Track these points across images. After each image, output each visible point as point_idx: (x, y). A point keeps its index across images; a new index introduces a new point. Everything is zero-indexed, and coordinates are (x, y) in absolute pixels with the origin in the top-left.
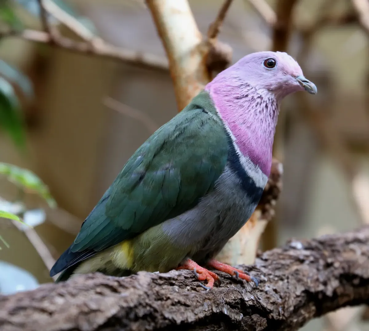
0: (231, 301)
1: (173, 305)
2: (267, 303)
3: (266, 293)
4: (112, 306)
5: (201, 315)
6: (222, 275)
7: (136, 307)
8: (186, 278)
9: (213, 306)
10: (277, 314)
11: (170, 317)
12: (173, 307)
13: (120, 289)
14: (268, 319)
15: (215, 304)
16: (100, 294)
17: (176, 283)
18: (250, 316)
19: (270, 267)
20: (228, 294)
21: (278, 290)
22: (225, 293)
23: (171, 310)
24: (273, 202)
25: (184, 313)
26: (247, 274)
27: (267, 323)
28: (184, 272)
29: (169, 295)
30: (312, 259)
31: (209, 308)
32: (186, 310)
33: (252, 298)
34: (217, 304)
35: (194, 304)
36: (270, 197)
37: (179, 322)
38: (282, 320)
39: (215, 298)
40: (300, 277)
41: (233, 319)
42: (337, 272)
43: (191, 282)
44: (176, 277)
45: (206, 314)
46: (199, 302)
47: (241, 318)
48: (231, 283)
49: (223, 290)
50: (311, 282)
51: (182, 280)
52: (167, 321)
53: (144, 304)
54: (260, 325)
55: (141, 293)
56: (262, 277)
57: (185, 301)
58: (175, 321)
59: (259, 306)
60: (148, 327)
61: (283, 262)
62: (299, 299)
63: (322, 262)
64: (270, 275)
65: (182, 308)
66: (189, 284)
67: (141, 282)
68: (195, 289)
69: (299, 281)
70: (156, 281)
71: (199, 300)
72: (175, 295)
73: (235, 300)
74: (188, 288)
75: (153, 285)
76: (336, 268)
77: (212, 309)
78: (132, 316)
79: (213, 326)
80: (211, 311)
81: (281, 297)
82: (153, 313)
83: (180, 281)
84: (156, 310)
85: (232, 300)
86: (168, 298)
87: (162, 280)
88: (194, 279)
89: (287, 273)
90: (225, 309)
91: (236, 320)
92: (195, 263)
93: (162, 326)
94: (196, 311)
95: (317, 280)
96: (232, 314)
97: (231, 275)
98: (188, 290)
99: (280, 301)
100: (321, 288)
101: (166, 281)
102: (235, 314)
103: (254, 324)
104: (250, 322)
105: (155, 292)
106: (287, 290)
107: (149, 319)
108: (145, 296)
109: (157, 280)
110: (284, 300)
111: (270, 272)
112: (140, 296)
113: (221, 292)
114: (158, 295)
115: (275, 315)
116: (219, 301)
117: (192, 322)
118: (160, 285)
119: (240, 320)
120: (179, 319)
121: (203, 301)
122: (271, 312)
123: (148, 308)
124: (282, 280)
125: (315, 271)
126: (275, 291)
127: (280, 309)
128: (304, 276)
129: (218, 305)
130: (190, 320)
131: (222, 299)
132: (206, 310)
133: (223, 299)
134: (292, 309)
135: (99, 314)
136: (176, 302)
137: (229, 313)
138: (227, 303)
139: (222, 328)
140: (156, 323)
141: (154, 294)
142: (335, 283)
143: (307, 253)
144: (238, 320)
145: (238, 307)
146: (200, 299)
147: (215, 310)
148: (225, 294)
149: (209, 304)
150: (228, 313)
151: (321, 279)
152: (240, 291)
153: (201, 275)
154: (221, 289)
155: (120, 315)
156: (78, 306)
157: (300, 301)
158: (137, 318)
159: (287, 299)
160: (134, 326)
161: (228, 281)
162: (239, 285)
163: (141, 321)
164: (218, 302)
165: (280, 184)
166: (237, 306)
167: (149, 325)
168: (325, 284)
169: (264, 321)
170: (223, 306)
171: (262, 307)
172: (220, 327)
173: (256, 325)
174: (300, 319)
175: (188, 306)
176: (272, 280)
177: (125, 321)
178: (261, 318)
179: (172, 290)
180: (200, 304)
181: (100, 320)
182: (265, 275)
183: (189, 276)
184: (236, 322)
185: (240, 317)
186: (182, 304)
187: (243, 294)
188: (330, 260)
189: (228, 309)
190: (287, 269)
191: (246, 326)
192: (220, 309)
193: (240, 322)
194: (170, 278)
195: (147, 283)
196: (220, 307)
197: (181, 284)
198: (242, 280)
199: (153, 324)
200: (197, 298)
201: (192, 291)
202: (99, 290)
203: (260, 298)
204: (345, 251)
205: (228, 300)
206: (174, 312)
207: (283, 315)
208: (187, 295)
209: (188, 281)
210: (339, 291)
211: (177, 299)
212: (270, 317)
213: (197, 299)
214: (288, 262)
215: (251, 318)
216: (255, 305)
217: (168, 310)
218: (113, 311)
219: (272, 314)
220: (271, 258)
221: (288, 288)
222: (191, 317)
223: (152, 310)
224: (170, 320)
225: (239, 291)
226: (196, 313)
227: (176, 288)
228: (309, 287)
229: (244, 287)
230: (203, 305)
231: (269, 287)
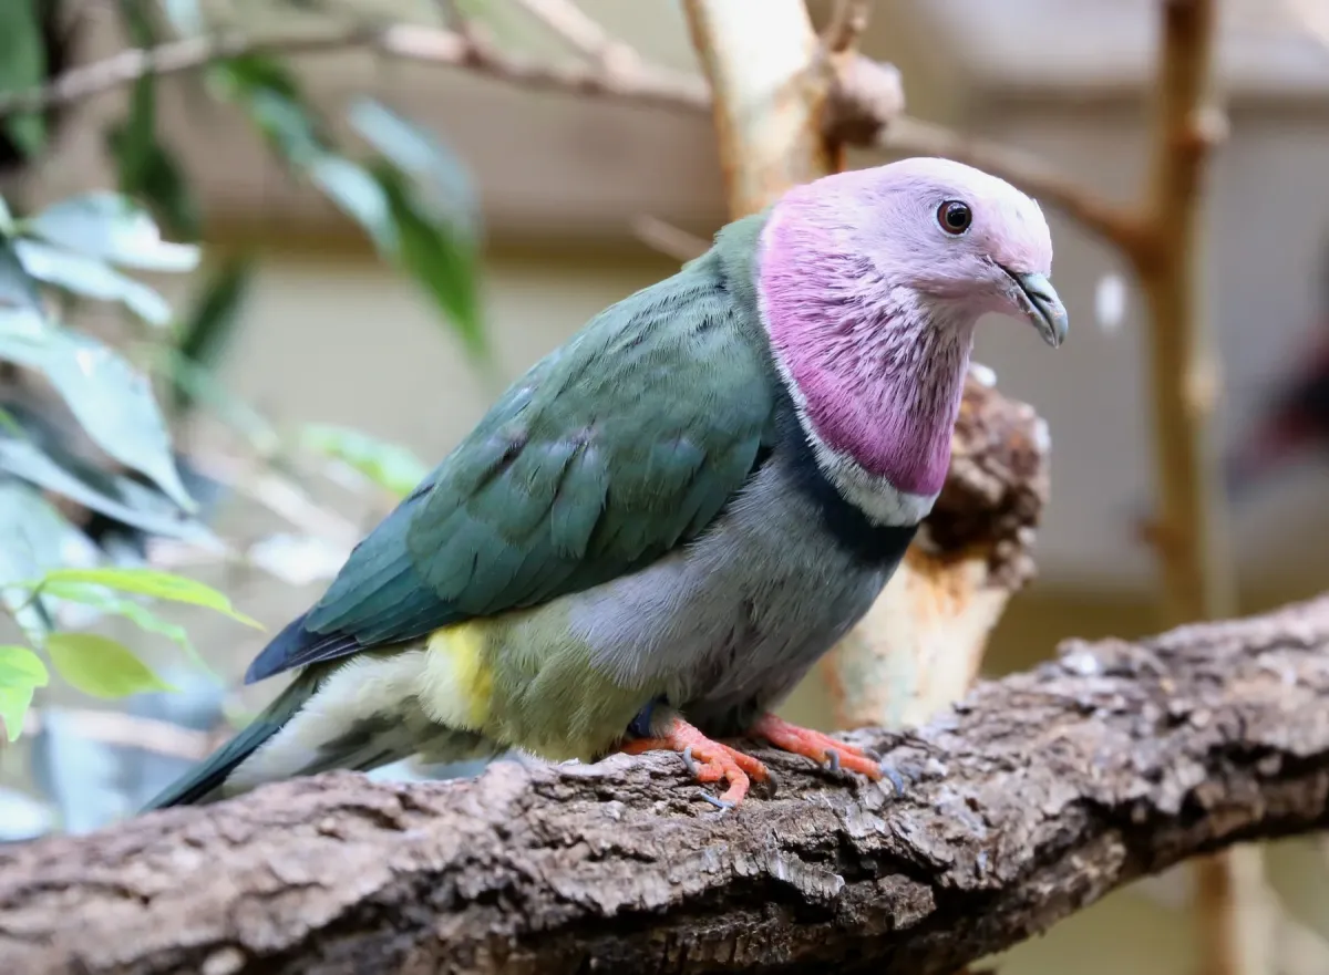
0: (803, 841)
1: (592, 858)
2: (933, 842)
3: (938, 811)
4: (364, 869)
5: (694, 886)
6: (786, 762)
7: (453, 868)
8: (655, 775)
9: (738, 857)
10: (970, 872)
11: (580, 896)
12: (594, 866)
13: (406, 818)
14: (937, 889)
15: (745, 851)
16: (332, 834)
17: (620, 794)
18: (875, 881)
19: (973, 733)
20: (794, 820)
21: (980, 799)
22: (783, 817)
23: (587, 875)
24: (1026, 535)
25: (630, 881)
27: (936, 899)
28: (653, 759)
29: (581, 831)
30: (1120, 703)
31: (721, 863)
32: (639, 871)
33: (881, 826)
34: (751, 851)
35: (671, 852)
36: (1010, 521)
37: (610, 908)
38: (990, 890)
39: (746, 832)
40: (1068, 758)
41: (808, 892)
42: (1200, 743)
43: (675, 786)
44: (621, 776)
45: (710, 883)
46: (689, 847)
47: (837, 889)
48: (816, 787)
49: (781, 808)
50: (1103, 774)
51: (641, 784)
52: (569, 908)
53: (487, 861)
54: (910, 907)
55: (479, 826)
56: (934, 765)
57: (636, 845)
58: (598, 905)
59: (905, 851)
60: (496, 928)
61: (1020, 715)
62: (1058, 825)
63: (1151, 712)
64: (968, 755)
65: (627, 868)
66: (662, 793)
67: (489, 795)
68: (683, 810)
69: (1061, 771)
70: (547, 790)
71: (689, 842)
72: (606, 829)
73: (817, 836)
74: (660, 805)
75: (537, 800)
76: (1197, 729)
77: (732, 867)
78: (441, 896)
79: (741, 916)
80: (729, 872)
81: (987, 823)
82: (517, 885)
83: (634, 785)
84: (526, 878)
85: (807, 836)
86: (580, 839)
87: (572, 786)
88: (683, 779)
89: (1027, 748)
90: (780, 862)
91: (818, 895)
92: (696, 729)
93: (552, 922)
94: (676, 873)
95: (1129, 765)
96: (806, 879)
97: (816, 762)
98: (658, 813)
99: (981, 833)
100: (1139, 788)
101: (583, 787)
102: (817, 879)
103: (886, 905)
104: (872, 899)
105: (535, 822)
106: (1014, 801)
107: (504, 903)
108: (493, 835)
109: (552, 786)
110: (996, 831)
111: (969, 748)
112: (472, 837)
113: (772, 815)
114: (546, 831)
115: (961, 878)
116: (756, 842)
117: (658, 907)
118: (562, 800)
119: (834, 894)
120: (610, 900)
121: (701, 844)
122: (946, 867)
123: (499, 871)
124: (1009, 768)
125: (1124, 738)
126: (972, 804)
127: (982, 859)
128: (1080, 755)
129: (755, 853)
130: (651, 902)
131: (770, 835)
132: (712, 870)
133: (774, 834)
134: (1027, 854)
135: (313, 894)
136: (604, 851)
137: (792, 875)
138: (788, 847)
139: (775, 920)
140: (527, 916)
141: (531, 827)
142: (1189, 775)
143: (1109, 685)
144: (827, 896)
145: (830, 857)
146: (691, 837)
147: (742, 868)
148: (781, 821)
149: (720, 853)
150: (789, 875)
151: (1142, 764)
152: (839, 809)
153: (706, 765)
154: (773, 805)
155: (391, 895)
156: (243, 875)
157: (1064, 831)
158: (459, 903)
159: (1007, 827)
160: (449, 927)
161: (807, 780)
162: (844, 792)
163: (475, 910)
164: (754, 845)
165: (1041, 483)
166: (827, 852)
167: (504, 921)
168: (1155, 777)
169: (922, 894)
170: (773, 856)
171: (918, 854)
172: (765, 917)
173: (893, 907)
174: (1068, 884)
175: (649, 860)
176: (969, 772)
177: (414, 912)
178: (914, 885)
179: (600, 814)
180: (690, 852)
181: (318, 911)
182: (944, 758)
183: (667, 770)
184: (819, 901)
185: (835, 885)
186: (625, 856)
187: (846, 819)
188: (1178, 707)
189: (791, 865)
190: (1032, 737)
191: (859, 911)
192: (762, 865)
193: (835, 900)
194: (598, 780)
195: (510, 797)
196: (760, 860)
197: (635, 795)
198: (854, 775)
199: (516, 918)
200: (683, 834)
201: (673, 814)
202: (329, 824)
203: (910, 827)
204: (1240, 676)
205: (792, 838)
206: (594, 880)
207: (993, 874)
208: (648, 828)
209: (661, 787)
210: (1209, 795)
211: (607, 841)
212: (945, 882)
213: (682, 838)
214: (1037, 715)
215: (876, 887)
216: (890, 848)
217: (574, 874)
218: (367, 885)
219: (950, 873)
220: (986, 704)
221: (1019, 794)
222: (655, 892)
223: (513, 875)
224: (579, 904)
225: (834, 812)
226: (676, 880)
227: (615, 807)
228: (1095, 789)
229: (856, 797)
230: (699, 856)
231: (954, 792)
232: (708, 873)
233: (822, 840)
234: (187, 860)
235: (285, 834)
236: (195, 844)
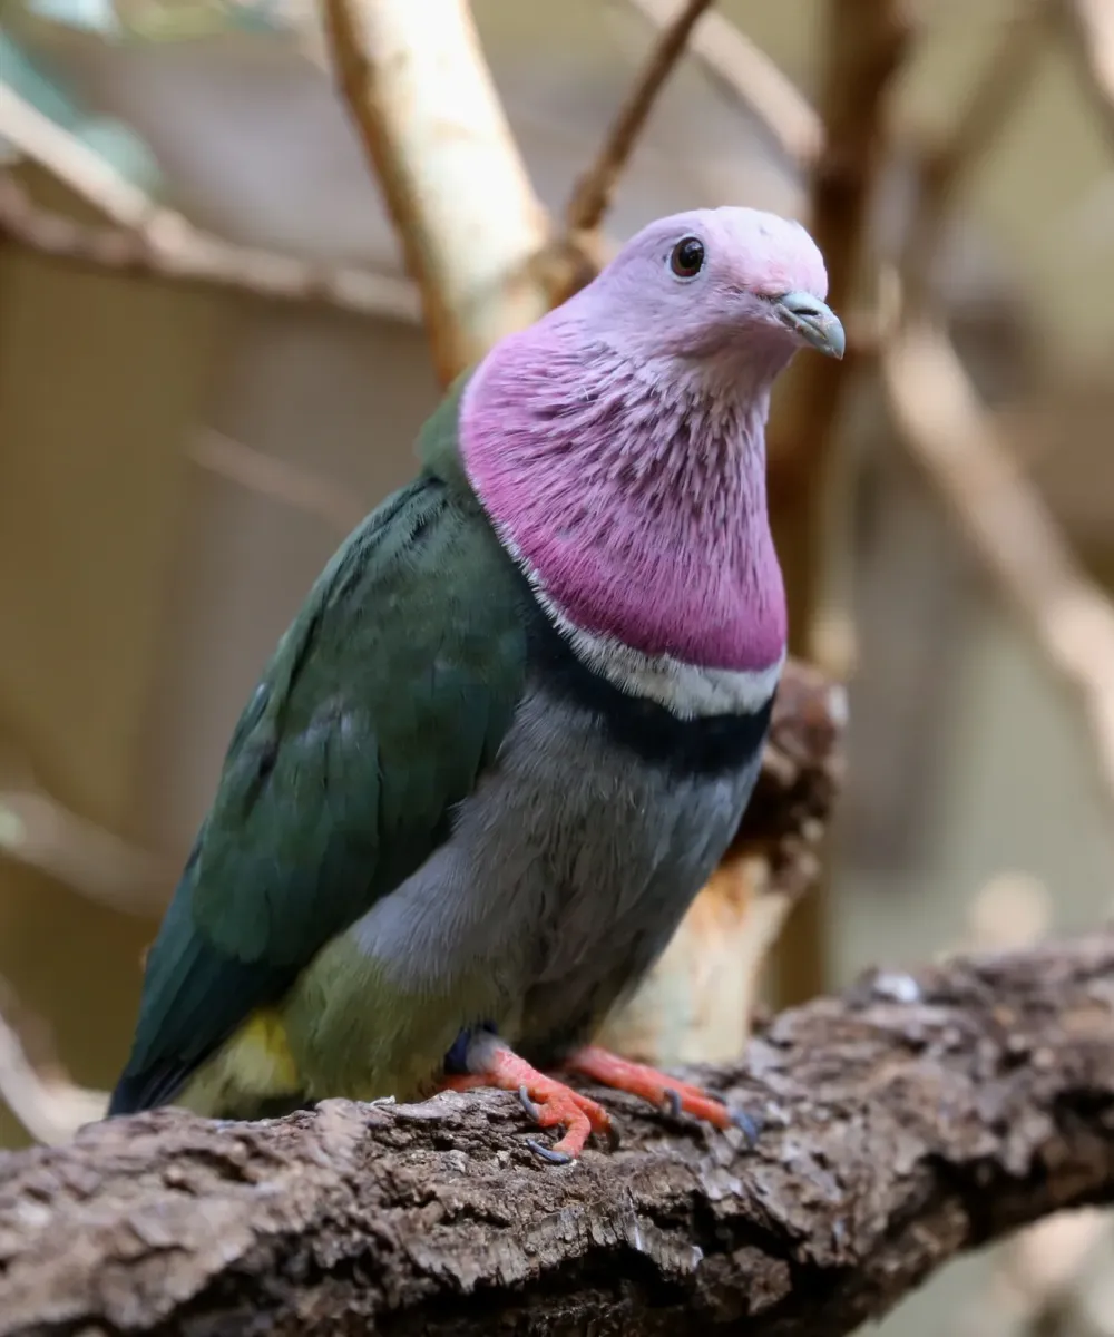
0: (658, 1203)
1: (446, 1220)
2: (790, 1207)
3: (787, 1167)
4: (225, 1231)
5: (551, 1257)
6: (624, 1105)
7: (311, 1231)
8: (493, 1118)
9: (594, 1221)
10: (827, 1244)
11: (438, 1268)
12: (447, 1229)
13: (253, 1168)
14: (794, 1265)
15: (602, 1214)
16: (181, 1186)
17: (459, 1140)
18: (729, 1254)
19: (800, 1072)
20: (648, 1176)
21: (831, 1156)
22: (637, 1172)
23: (442, 1241)
24: (812, 830)
25: (486, 1250)
26: (719, 1100)
27: (793, 1277)
28: (486, 1098)
29: (432, 1187)
30: (952, 1037)
31: (577, 1228)
32: (495, 1237)
33: (736, 1187)
34: (608, 1215)
35: (525, 1215)
36: (798, 810)
37: (467, 1282)
38: (846, 1268)
39: (600, 1191)
40: (911, 1105)
41: (666, 1266)
42: (1046, 1087)
43: (514, 1133)
44: (457, 1119)
45: (566, 1252)
46: (543, 1209)
47: (695, 1263)
48: (656, 1136)
49: (628, 1160)
50: (953, 1123)
51: (479, 1129)
52: (425, 1281)
53: (342, 1222)
54: (766, 1288)
55: (331, 1179)
56: (774, 1112)
57: (489, 1205)
58: (455, 1279)
59: (761, 1218)
60: (354, 1306)
61: (847, 1051)
62: (907, 1188)
63: (988, 1051)
64: (799, 1099)
65: (481, 1233)
66: (505, 1140)
67: (330, 1140)
68: (526, 1162)
69: (907, 1120)
70: (383, 1135)
71: (543, 1202)
72: (455, 1185)
73: (672, 1197)
74: (503, 1155)
75: (375, 1148)
76: (1041, 1073)
77: (589, 1234)
78: (298, 1265)
79: (594, 1295)
80: (585, 1240)
81: (841, 1183)
82: (375, 1253)
83: (472, 1131)
84: (384, 1244)
85: (662, 1197)
86: (430, 1197)
87: (408, 1131)
88: (521, 1124)
89: (862, 1090)
90: (636, 1229)
91: (675, 1271)
93: (409, 1300)
94: (533, 1241)
95: (973, 1117)
96: (663, 1250)
97: (656, 1106)
98: (502, 1165)
99: (836, 1196)
100: (987, 1144)
101: (419, 1132)
102: (673, 1250)
103: (742, 1285)
104: (727, 1277)
105: (382, 1174)
106: (860, 1156)
107: (360, 1276)
108: (346, 1190)
109: (387, 1129)
110: (850, 1195)
111: (802, 1090)
112: (327, 1190)
113: (621, 1170)
114: (394, 1186)
115: (817, 1250)
116: (613, 1203)
117: (516, 1281)
118: (399, 1148)
119: (691, 1270)
120: (468, 1272)
121: (555, 1205)
122: (804, 1237)
123: (357, 1236)
124: (843, 1116)
125: (963, 1082)
126: (821, 1160)
127: (838, 1228)
128: (924, 1101)
129: (612, 1216)
130: (508, 1277)
131: (626, 1196)
132: (568, 1238)
133: (630, 1193)
134: (880, 1224)
135: (177, 1260)
136: (456, 1210)
137: (650, 1244)
138: (646, 1211)
139: (628, 1301)
140: (385, 1291)
141: (377, 1182)
142: (1035, 1129)
143: (936, 1015)
144: (684, 1272)
145: (684, 1224)
146: (545, 1196)
147: (600, 1236)
148: (636, 1178)
149: (576, 1216)
150: (646, 1245)
151: (989, 1112)
152: (691, 1164)
154: (620, 1157)
155: (254, 1263)
156: (103, 1235)
157: (911, 1197)
158: (315, 1274)
159: (862, 1189)
160: (307, 1304)
161: (647, 1128)
162: (687, 1142)
163: (329, 1282)
164: (611, 1207)
165: (837, 765)
166: (681, 1218)
167: (361, 1298)
168: (1001, 1128)
169: (779, 1271)
170: (630, 1222)
171: (774, 1220)
172: (618, 1297)
173: (748, 1287)
174: (912, 1259)
175: (502, 1223)
176: (807, 1121)
177: (272, 1285)
178: (769, 1260)
179: (443, 1166)
180: (545, 1215)
181: (182, 1283)
182: (781, 1101)
183: (504, 1112)
184: (675, 1278)
185: (692, 1259)
186: (478, 1219)
187: (702, 1177)
188: (1018, 1042)
189: (647, 1233)
190: (863, 1079)
191: (713, 1291)
192: (620, 1233)
193: (691, 1277)
194: (434, 1123)
195: (352, 1144)
196: (618, 1225)
197: (475, 1143)
199: (373, 1293)
200: (536, 1192)
201: (516, 1167)
202: (175, 1173)
203: (765, 1187)
204: (1074, 1006)
205: (648, 1199)
206: (451, 1247)
207: (849, 1249)
208: (498, 1184)
209: (503, 1132)
210: (1054, 1155)
211: (459, 1200)
212: (802, 1256)
213: (536, 1197)
214: (864, 1050)
215: (730, 1260)
216: (748, 1214)
217: (428, 1240)
218: (230, 1250)
219: (807, 1246)
220: (806, 1037)
221: (866, 1149)
222: (513, 1265)
223: (370, 1240)
224: (435, 1277)
225: (687, 1166)
226: (532, 1249)
227: (458, 1157)
228: (944, 1144)
229: (705, 1149)
230: (555, 1219)
231: (796, 1145)
232: (565, 1242)
233: (677, 1202)
234: (35, 1216)
235: (131, 1186)
236: (39, 1196)
